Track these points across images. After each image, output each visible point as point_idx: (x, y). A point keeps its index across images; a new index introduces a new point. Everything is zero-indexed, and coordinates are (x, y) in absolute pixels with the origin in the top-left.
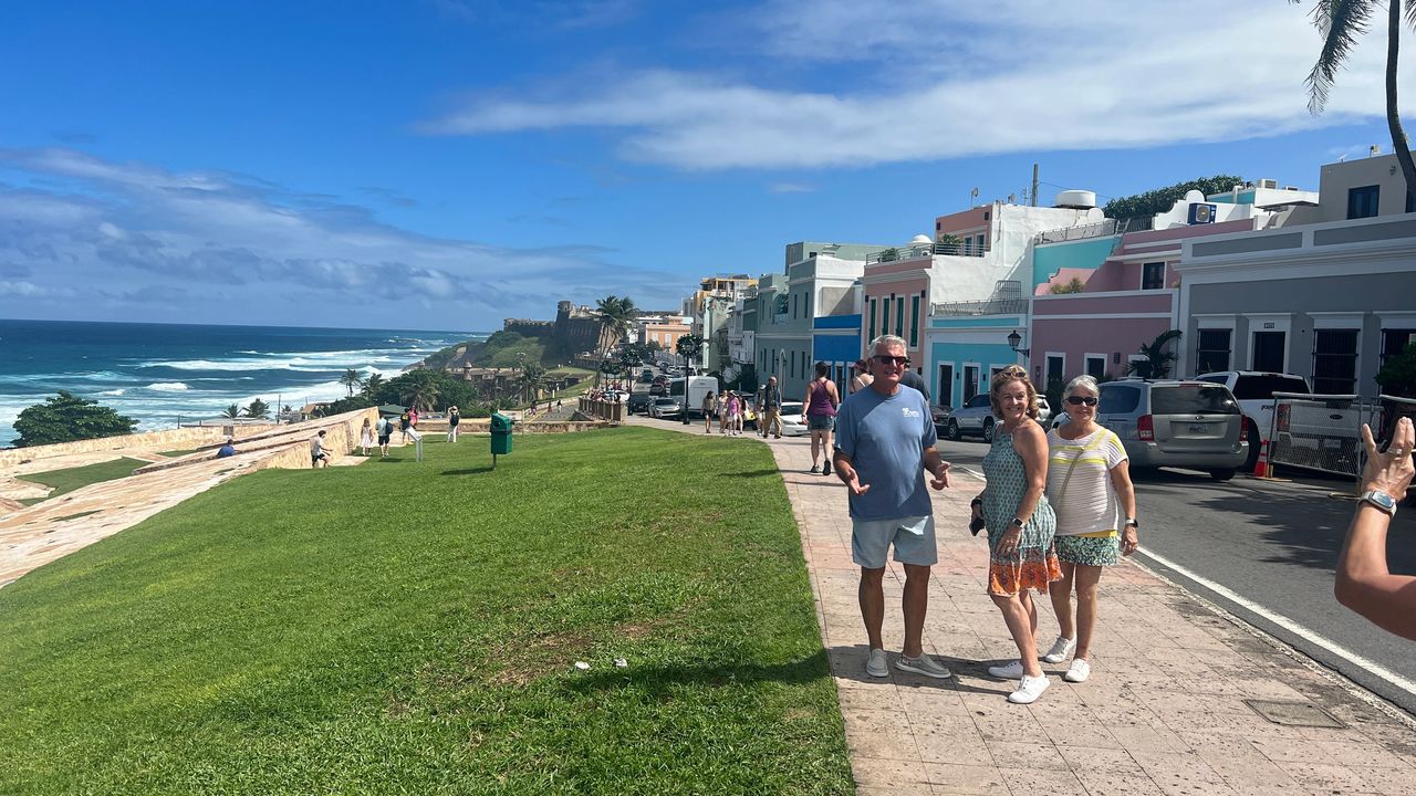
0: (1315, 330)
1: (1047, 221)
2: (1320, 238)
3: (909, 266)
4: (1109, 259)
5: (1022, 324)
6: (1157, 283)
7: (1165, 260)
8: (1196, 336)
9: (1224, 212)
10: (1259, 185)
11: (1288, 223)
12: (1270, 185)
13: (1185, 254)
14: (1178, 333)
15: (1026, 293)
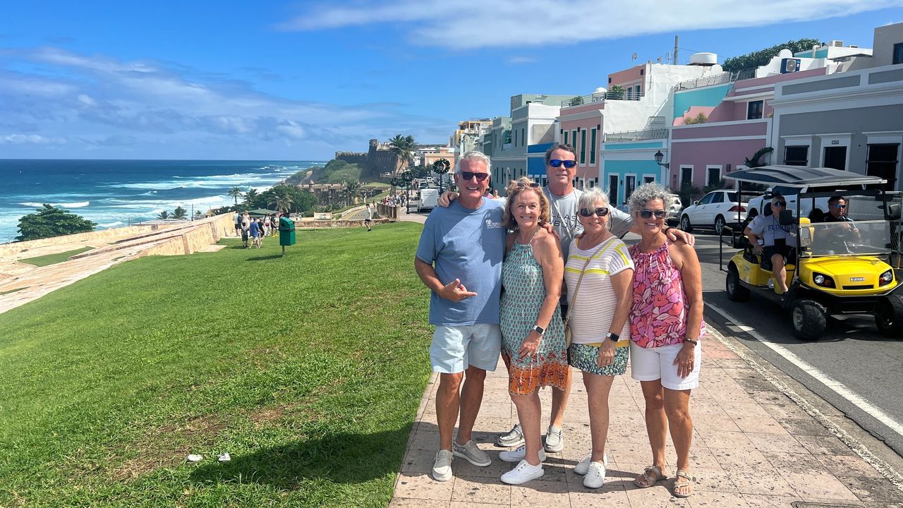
0: (868, 145)
1: (684, 74)
2: (873, 78)
3: (590, 107)
4: (724, 99)
5: (664, 146)
6: (758, 115)
7: (764, 99)
8: (784, 151)
9: (806, 64)
10: (831, 44)
11: (850, 69)
12: (839, 44)
13: (777, 94)
14: (771, 150)
15: (668, 125)
